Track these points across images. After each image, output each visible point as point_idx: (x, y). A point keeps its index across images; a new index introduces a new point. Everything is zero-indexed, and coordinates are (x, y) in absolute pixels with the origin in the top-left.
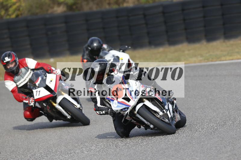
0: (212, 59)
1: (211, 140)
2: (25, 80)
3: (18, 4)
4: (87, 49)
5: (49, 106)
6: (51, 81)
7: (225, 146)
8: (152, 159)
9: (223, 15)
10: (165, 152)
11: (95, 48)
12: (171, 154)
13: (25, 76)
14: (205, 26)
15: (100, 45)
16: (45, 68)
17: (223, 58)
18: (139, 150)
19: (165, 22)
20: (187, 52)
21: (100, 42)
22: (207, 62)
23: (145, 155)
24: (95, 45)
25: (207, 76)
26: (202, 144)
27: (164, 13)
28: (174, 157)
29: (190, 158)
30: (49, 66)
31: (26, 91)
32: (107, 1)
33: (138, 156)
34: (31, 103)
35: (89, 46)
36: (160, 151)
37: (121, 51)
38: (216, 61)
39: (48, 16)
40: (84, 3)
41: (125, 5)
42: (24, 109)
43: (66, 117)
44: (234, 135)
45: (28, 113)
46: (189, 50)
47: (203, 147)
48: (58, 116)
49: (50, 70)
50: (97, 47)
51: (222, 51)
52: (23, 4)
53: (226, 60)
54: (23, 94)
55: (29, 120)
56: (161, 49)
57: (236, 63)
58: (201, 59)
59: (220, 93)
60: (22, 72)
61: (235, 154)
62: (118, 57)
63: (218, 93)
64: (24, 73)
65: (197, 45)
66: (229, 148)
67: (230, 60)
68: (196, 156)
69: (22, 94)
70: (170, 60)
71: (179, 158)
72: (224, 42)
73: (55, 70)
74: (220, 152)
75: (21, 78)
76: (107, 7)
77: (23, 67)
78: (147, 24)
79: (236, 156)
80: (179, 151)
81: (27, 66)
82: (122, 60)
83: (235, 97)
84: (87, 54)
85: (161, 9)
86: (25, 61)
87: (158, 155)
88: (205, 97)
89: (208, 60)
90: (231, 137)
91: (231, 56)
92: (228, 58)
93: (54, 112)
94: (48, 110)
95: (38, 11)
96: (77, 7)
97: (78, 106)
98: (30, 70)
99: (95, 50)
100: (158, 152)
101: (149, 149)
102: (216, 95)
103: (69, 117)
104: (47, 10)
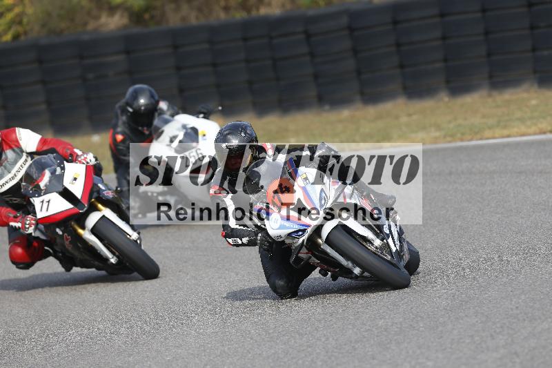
0: (463, 134)
1: (461, 321)
2: (13, 178)
3: (17, 10)
4: (124, 111)
5: (69, 236)
6: (75, 179)
7: (492, 336)
8: (327, 365)
9: (487, 33)
10: (355, 349)
11: (143, 108)
12: (370, 353)
13: (13, 168)
14: (445, 60)
15: (153, 101)
16: (60, 149)
17: (488, 133)
18: (296, 345)
19: (355, 51)
20: (404, 119)
21: (152, 96)
22: (450, 142)
23: (310, 355)
24: (142, 101)
25: (450, 174)
26: (440, 328)
27: (351, 29)
28: (375, 361)
29: (413, 363)
30: (69, 147)
31: (15, 202)
32: (223, 3)
33: (292, 358)
34: (28, 228)
35: (128, 104)
36: (344, 346)
37: (202, 115)
38: (471, 140)
39: (86, 37)
40: (169, 8)
41: (263, 11)
42: (10, 243)
43: (107, 259)
44: (512, 309)
45: (19, 250)
46: (410, 115)
47: (441, 337)
48: (88, 258)
49: (71, 155)
50: (146, 105)
51: (484, 116)
52: (30, 10)
53: (494, 138)
54: (9, 209)
55: (21, 266)
56: (345, 113)
57: (518, 144)
58: (437, 134)
59: (481, 213)
60: (6, 159)
61: (516, 353)
62: (195, 130)
63: (476, 213)
64: (13, 161)
65: (427, 104)
66: (501, 339)
67: (503, 137)
68: (427, 358)
69: (7, 208)
70: (366, 138)
71: (389, 362)
72: (490, 96)
73: (81, 155)
74: (482, 347)
75: (6, 172)
76: (222, 16)
77: (11, 148)
78: (312, 55)
79: (518, 356)
80: (388, 346)
81: (19, 146)
82: (204, 135)
83: (516, 222)
84: (124, 123)
85: (344, 21)
86: (14, 136)
87: (340, 355)
88: (447, 223)
89: (453, 137)
90: (506, 314)
91: (505, 127)
92: (498, 132)
93: (78, 248)
94: (67, 243)
95: (63, 25)
96: (152, 17)
97: (134, 236)
98: (24, 154)
99: (142, 112)
100: (340, 349)
101: (318, 343)
102: (472, 219)
103: (113, 260)
104: (86, 24)
